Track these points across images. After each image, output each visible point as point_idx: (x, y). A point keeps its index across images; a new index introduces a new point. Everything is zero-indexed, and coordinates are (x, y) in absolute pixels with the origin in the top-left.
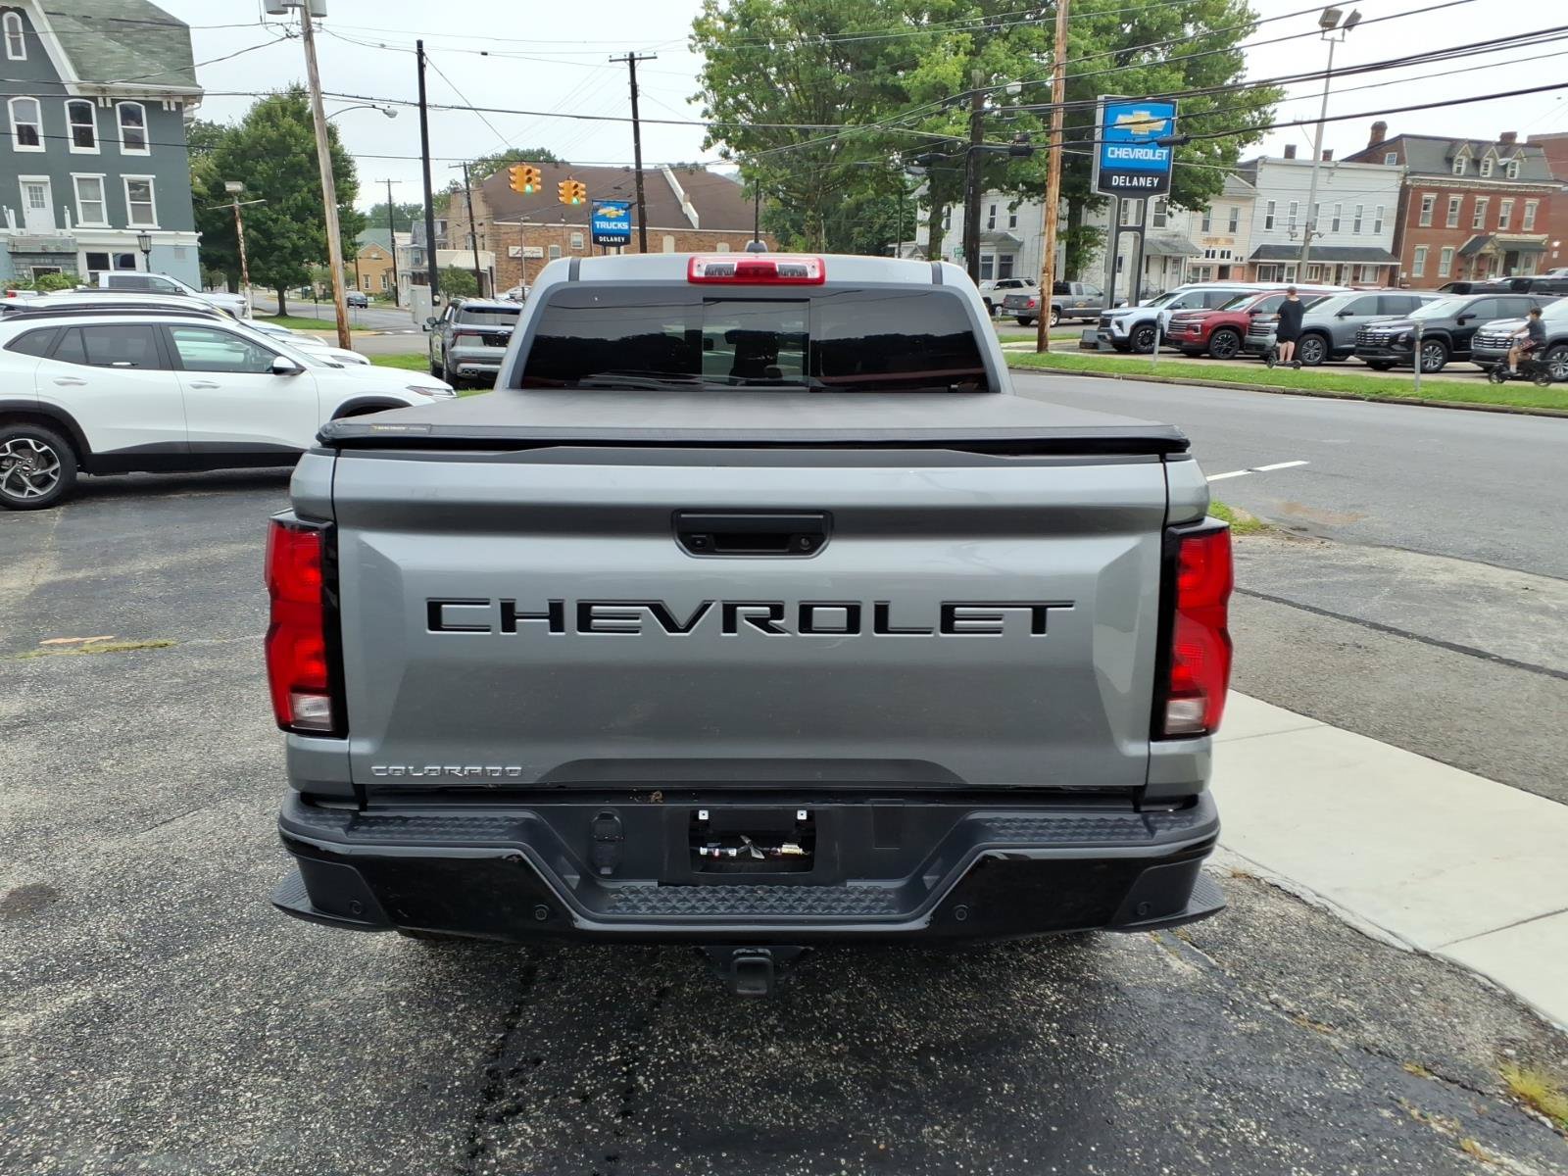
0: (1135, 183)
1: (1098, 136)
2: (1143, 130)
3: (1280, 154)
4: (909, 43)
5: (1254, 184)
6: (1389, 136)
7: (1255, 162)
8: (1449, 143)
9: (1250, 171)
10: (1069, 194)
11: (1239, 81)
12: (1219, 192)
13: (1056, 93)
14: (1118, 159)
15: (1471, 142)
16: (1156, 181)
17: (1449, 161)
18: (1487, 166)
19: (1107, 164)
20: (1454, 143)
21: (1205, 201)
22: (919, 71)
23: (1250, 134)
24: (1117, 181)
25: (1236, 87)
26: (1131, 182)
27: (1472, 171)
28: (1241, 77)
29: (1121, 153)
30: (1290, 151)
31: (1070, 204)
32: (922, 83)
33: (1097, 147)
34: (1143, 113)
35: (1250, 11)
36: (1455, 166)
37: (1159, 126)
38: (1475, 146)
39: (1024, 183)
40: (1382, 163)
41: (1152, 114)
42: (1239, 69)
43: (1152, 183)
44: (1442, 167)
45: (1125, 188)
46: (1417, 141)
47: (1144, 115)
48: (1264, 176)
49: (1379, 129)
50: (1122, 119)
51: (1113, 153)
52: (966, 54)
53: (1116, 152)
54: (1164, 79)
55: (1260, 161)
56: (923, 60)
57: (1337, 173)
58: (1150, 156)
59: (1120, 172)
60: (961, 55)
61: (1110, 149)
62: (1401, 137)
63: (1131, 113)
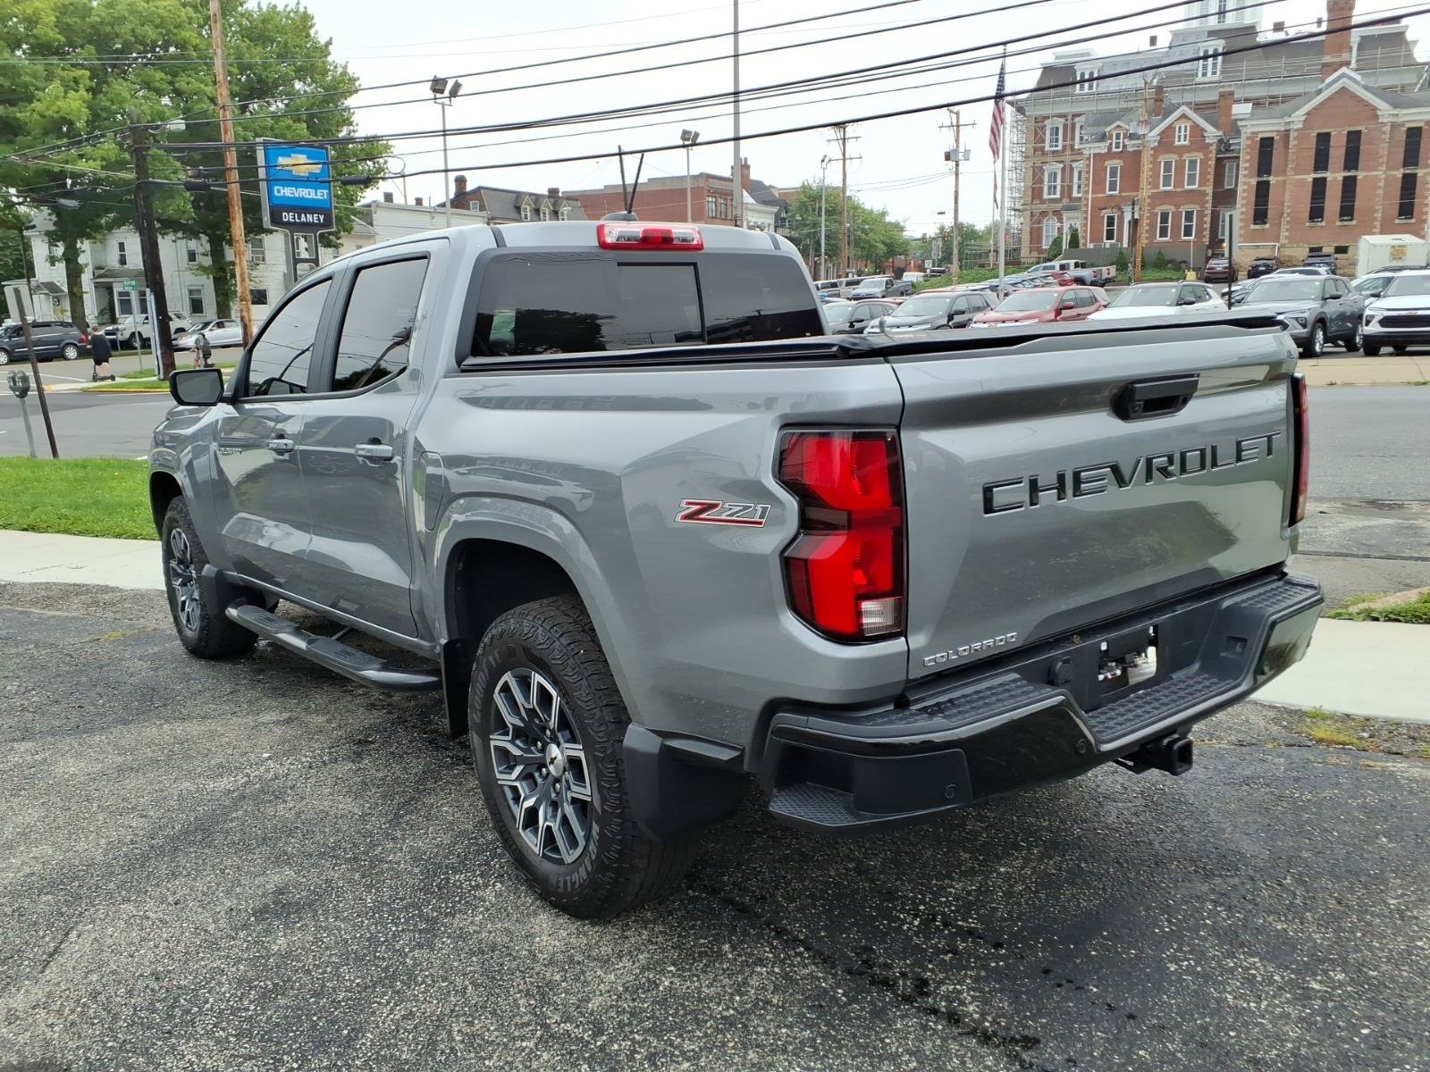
0: (303, 219)
1: (262, 173)
2: (303, 171)
3: (381, 199)
4: (19, 75)
5: (372, 225)
6: (470, 187)
7: (369, 206)
8: (515, 195)
9: (366, 214)
10: (209, 231)
11: (352, 134)
12: (349, 230)
13: (226, 133)
14: (284, 197)
15: (531, 194)
16: (322, 218)
17: (518, 209)
18: (544, 214)
19: (275, 202)
20: (518, 195)
21: (338, 238)
22: (35, 104)
23: (368, 181)
24: (288, 217)
25: (350, 140)
26: (299, 218)
27: (535, 217)
28: (354, 131)
29: (286, 192)
30: (389, 197)
31: (210, 241)
32: (43, 116)
33: (263, 185)
34: (300, 156)
35: (351, 74)
36: (523, 213)
37: (317, 169)
38: (533, 198)
39: (159, 221)
40: (469, 209)
41: (309, 158)
42: (351, 124)
43: (319, 220)
44: (513, 215)
45: (295, 224)
46: (492, 192)
47: (302, 158)
48: (378, 217)
49: (461, 181)
50: (282, 160)
51: (279, 191)
52: (88, 91)
53: (282, 191)
54: (289, 128)
55: (374, 205)
56: (39, 94)
57: (436, 215)
58: (313, 196)
59: (289, 209)
60: (83, 92)
61: (276, 188)
62: (480, 188)
63: (290, 156)
